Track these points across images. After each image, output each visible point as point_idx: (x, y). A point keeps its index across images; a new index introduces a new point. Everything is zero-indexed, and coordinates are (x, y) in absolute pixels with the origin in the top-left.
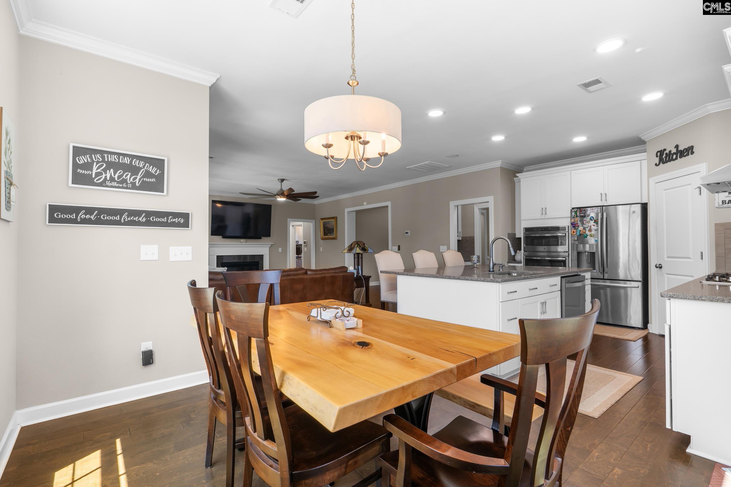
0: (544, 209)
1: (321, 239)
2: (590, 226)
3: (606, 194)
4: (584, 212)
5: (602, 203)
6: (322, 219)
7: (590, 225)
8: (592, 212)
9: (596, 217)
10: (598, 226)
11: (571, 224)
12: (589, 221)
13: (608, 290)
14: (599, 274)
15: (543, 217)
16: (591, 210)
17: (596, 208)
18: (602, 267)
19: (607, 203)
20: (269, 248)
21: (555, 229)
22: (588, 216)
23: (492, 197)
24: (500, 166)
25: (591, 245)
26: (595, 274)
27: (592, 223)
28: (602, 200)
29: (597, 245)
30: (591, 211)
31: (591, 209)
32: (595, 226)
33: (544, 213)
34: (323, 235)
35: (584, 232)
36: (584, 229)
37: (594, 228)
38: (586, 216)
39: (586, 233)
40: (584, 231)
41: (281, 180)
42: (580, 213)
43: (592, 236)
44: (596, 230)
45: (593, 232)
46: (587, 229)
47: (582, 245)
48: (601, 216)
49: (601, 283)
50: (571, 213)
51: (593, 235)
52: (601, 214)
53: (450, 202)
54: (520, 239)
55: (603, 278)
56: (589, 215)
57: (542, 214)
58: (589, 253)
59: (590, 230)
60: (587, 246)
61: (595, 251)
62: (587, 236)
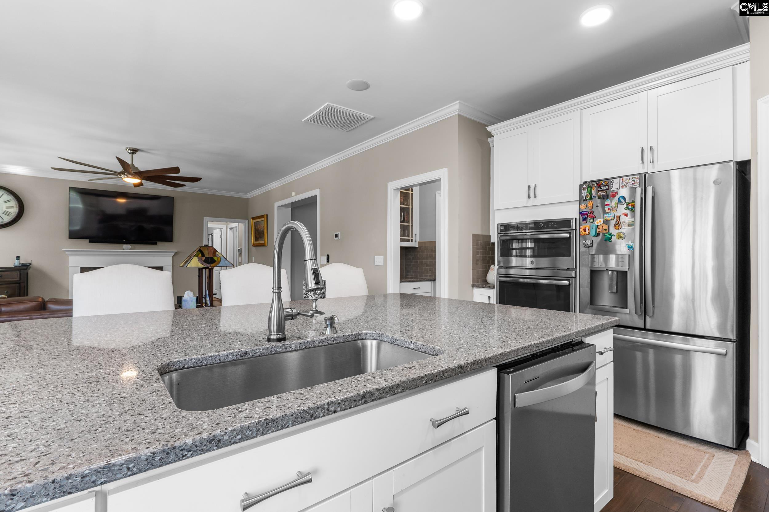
0: (532, 187)
1: (252, 246)
2: (617, 217)
3: (652, 148)
4: (606, 188)
5: (643, 168)
6: (253, 218)
7: (617, 214)
8: (623, 187)
9: (630, 198)
10: (634, 216)
11: (580, 213)
12: (615, 207)
13: (651, 351)
14: (636, 317)
15: (530, 203)
16: (621, 183)
17: (631, 177)
18: (641, 303)
19: (653, 167)
20: (171, 258)
21: (551, 225)
22: (614, 195)
23: (445, 170)
24: (457, 113)
25: (620, 256)
26: (628, 317)
27: (622, 209)
28: (643, 163)
29: (631, 257)
30: (621, 185)
31: (621, 181)
32: (629, 215)
33: (532, 195)
34: (254, 241)
35: (605, 230)
36: (606, 222)
37: (626, 220)
38: (610, 196)
39: (611, 232)
40: (606, 227)
41: (130, 150)
42: (599, 191)
43: (621, 237)
44: (631, 225)
45: (625, 229)
46: (613, 223)
47: (601, 256)
48: (642, 193)
49: (637, 337)
50: (581, 193)
51: (623, 236)
52: (642, 190)
53: (388, 183)
54: (493, 244)
55: (643, 327)
56: (617, 193)
57: (529, 198)
58: (615, 273)
59: (618, 225)
60: (612, 257)
61: (627, 270)
62: (611, 238)
